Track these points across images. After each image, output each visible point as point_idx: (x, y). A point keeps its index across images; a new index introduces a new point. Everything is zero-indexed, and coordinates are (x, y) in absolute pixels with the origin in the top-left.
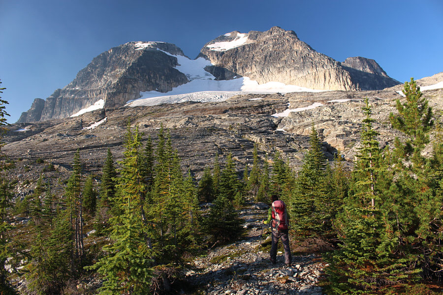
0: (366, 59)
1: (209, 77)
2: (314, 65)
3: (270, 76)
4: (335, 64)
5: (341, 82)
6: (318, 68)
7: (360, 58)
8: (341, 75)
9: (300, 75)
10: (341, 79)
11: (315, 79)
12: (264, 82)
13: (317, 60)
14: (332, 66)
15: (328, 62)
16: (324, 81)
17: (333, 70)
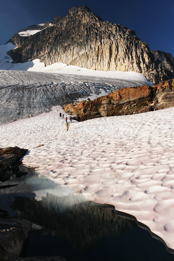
0: (164, 53)
1: (7, 60)
2: (99, 36)
3: (56, 57)
4: (127, 33)
5: (134, 58)
6: (103, 41)
7: (158, 51)
8: (134, 48)
9: (82, 52)
10: (134, 54)
11: (98, 56)
12: (50, 64)
13: (103, 29)
14: (122, 35)
15: (116, 31)
16: (108, 57)
17: (122, 40)
